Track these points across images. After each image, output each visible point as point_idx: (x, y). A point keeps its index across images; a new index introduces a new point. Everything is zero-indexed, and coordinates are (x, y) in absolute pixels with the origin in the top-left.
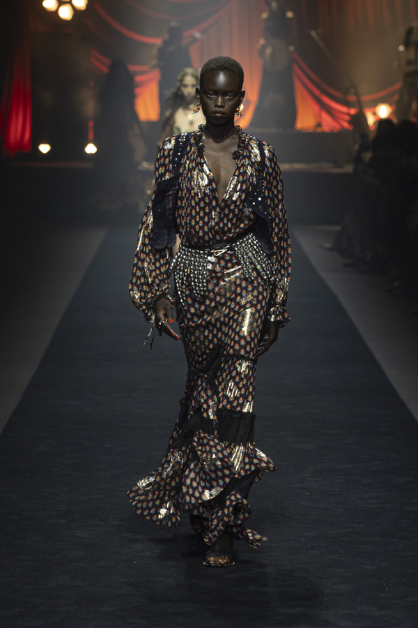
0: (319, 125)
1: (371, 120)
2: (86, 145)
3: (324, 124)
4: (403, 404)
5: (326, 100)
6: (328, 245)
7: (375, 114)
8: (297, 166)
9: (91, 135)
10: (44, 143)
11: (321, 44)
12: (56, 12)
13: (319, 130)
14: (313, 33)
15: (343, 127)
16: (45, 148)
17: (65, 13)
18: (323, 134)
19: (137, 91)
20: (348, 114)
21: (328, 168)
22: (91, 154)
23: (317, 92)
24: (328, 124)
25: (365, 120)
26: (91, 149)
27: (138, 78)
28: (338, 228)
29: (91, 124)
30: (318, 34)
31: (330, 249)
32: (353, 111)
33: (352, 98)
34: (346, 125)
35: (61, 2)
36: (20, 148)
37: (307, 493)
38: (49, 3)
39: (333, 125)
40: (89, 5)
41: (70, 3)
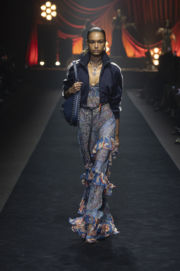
0: (135, 55)
1: (152, 53)
2: (56, 62)
3: (137, 54)
4: (164, 150)
5: (137, 47)
6: (138, 96)
7: (153, 51)
8: (128, 69)
9: (58, 59)
10: (42, 61)
11: (135, 28)
12: (45, 18)
13: (135, 57)
14: (133, 24)
16: (42, 63)
17: (49, 18)
19: (73, 44)
20: (144, 51)
21: (137, 70)
22: (58, 66)
23: (134, 44)
24: (138, 55)
25: (150, 53)
26: (58, 63)
27: (74, 40)
28: (141, 90)
29: (58, 55)
32: (146, 50)
33: (146, 46)
34: (144, 55)
35: (47, 14)
36: (34, 63)
37: (133, 180)
38: (43, 15)
39: (139, 55)
40: (57, 15)
41: (50, 14)
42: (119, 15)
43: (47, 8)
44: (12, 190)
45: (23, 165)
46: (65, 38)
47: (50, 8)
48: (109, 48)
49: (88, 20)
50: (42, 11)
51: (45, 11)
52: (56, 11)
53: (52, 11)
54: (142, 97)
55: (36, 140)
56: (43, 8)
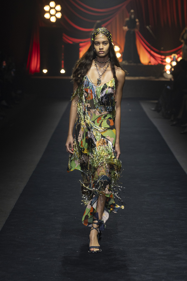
0: (150, 62)
2: (61, 70)
3: (152, 62)
5: (152, 52)
6: (153, 109)
8: (142, 78)
9: (63, 66)
10: (45, 69)
11: (151, 31)
12: (49, 19)
13: (150, 64)
14: (148, 27)
15: (159, 63)
16: (45, 71)
17: (53, 20)
18: (151, 66)
19: (81, 49)
20: (161, 58)
21: (153, 78)
22: (63, 74)
23: (149, 50)
24: (153, 62)
26: (63, 71)
27: (81, 44)
28: (156, 101)
29: (63, 62)
30: (149, 27)
31: (154, 110)
32: (163, 57)
33: (162, 52)
35: (51, 15)
36: (36, 71)
37: (146, 203)
38: (47, 16)
39: (155, 62)
40: (62, 17)
41: (55, 15)
42: (133, 16)
43: (51, 8)
44: (9, 214)
45: (21, 186)
46: (71, 42)
47: (54, 8)
48: (121, 54)
49: (98, 22)
50: (45, 12)
51: (49, 12)
52: (60, 11)
53: (57, 12)
54: (157, 110)
55: (38, 158)
56: (46, 8)
